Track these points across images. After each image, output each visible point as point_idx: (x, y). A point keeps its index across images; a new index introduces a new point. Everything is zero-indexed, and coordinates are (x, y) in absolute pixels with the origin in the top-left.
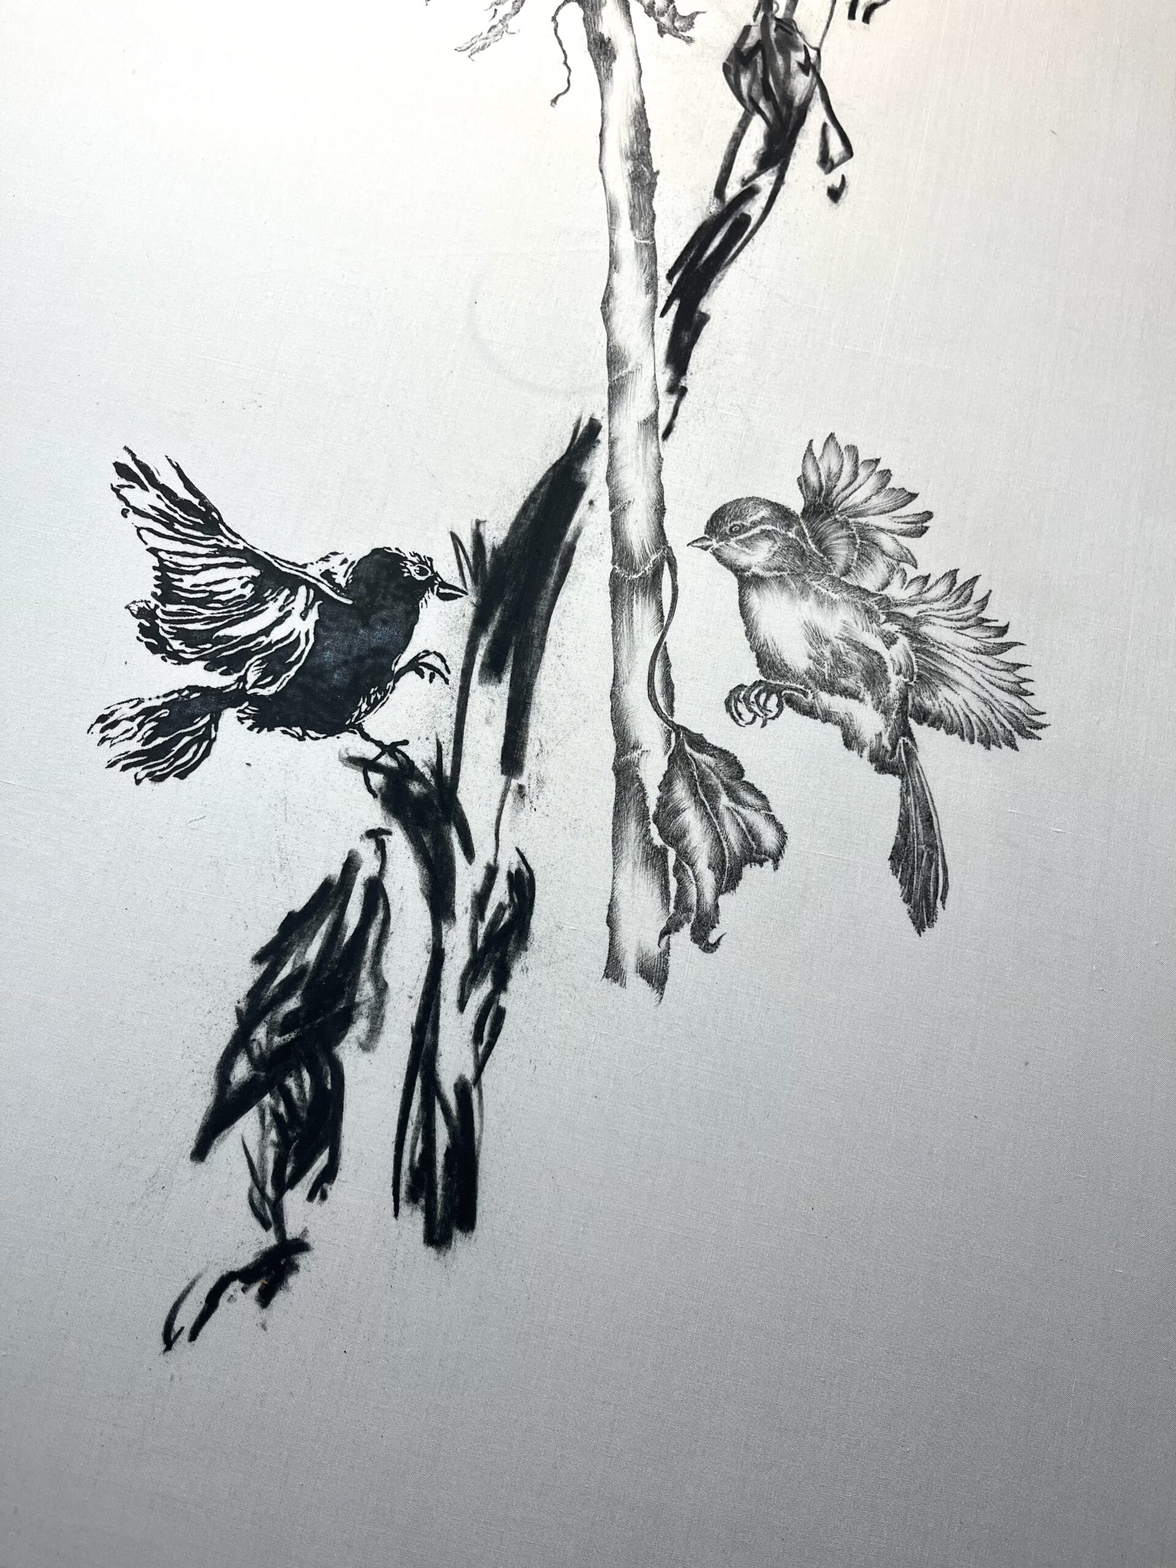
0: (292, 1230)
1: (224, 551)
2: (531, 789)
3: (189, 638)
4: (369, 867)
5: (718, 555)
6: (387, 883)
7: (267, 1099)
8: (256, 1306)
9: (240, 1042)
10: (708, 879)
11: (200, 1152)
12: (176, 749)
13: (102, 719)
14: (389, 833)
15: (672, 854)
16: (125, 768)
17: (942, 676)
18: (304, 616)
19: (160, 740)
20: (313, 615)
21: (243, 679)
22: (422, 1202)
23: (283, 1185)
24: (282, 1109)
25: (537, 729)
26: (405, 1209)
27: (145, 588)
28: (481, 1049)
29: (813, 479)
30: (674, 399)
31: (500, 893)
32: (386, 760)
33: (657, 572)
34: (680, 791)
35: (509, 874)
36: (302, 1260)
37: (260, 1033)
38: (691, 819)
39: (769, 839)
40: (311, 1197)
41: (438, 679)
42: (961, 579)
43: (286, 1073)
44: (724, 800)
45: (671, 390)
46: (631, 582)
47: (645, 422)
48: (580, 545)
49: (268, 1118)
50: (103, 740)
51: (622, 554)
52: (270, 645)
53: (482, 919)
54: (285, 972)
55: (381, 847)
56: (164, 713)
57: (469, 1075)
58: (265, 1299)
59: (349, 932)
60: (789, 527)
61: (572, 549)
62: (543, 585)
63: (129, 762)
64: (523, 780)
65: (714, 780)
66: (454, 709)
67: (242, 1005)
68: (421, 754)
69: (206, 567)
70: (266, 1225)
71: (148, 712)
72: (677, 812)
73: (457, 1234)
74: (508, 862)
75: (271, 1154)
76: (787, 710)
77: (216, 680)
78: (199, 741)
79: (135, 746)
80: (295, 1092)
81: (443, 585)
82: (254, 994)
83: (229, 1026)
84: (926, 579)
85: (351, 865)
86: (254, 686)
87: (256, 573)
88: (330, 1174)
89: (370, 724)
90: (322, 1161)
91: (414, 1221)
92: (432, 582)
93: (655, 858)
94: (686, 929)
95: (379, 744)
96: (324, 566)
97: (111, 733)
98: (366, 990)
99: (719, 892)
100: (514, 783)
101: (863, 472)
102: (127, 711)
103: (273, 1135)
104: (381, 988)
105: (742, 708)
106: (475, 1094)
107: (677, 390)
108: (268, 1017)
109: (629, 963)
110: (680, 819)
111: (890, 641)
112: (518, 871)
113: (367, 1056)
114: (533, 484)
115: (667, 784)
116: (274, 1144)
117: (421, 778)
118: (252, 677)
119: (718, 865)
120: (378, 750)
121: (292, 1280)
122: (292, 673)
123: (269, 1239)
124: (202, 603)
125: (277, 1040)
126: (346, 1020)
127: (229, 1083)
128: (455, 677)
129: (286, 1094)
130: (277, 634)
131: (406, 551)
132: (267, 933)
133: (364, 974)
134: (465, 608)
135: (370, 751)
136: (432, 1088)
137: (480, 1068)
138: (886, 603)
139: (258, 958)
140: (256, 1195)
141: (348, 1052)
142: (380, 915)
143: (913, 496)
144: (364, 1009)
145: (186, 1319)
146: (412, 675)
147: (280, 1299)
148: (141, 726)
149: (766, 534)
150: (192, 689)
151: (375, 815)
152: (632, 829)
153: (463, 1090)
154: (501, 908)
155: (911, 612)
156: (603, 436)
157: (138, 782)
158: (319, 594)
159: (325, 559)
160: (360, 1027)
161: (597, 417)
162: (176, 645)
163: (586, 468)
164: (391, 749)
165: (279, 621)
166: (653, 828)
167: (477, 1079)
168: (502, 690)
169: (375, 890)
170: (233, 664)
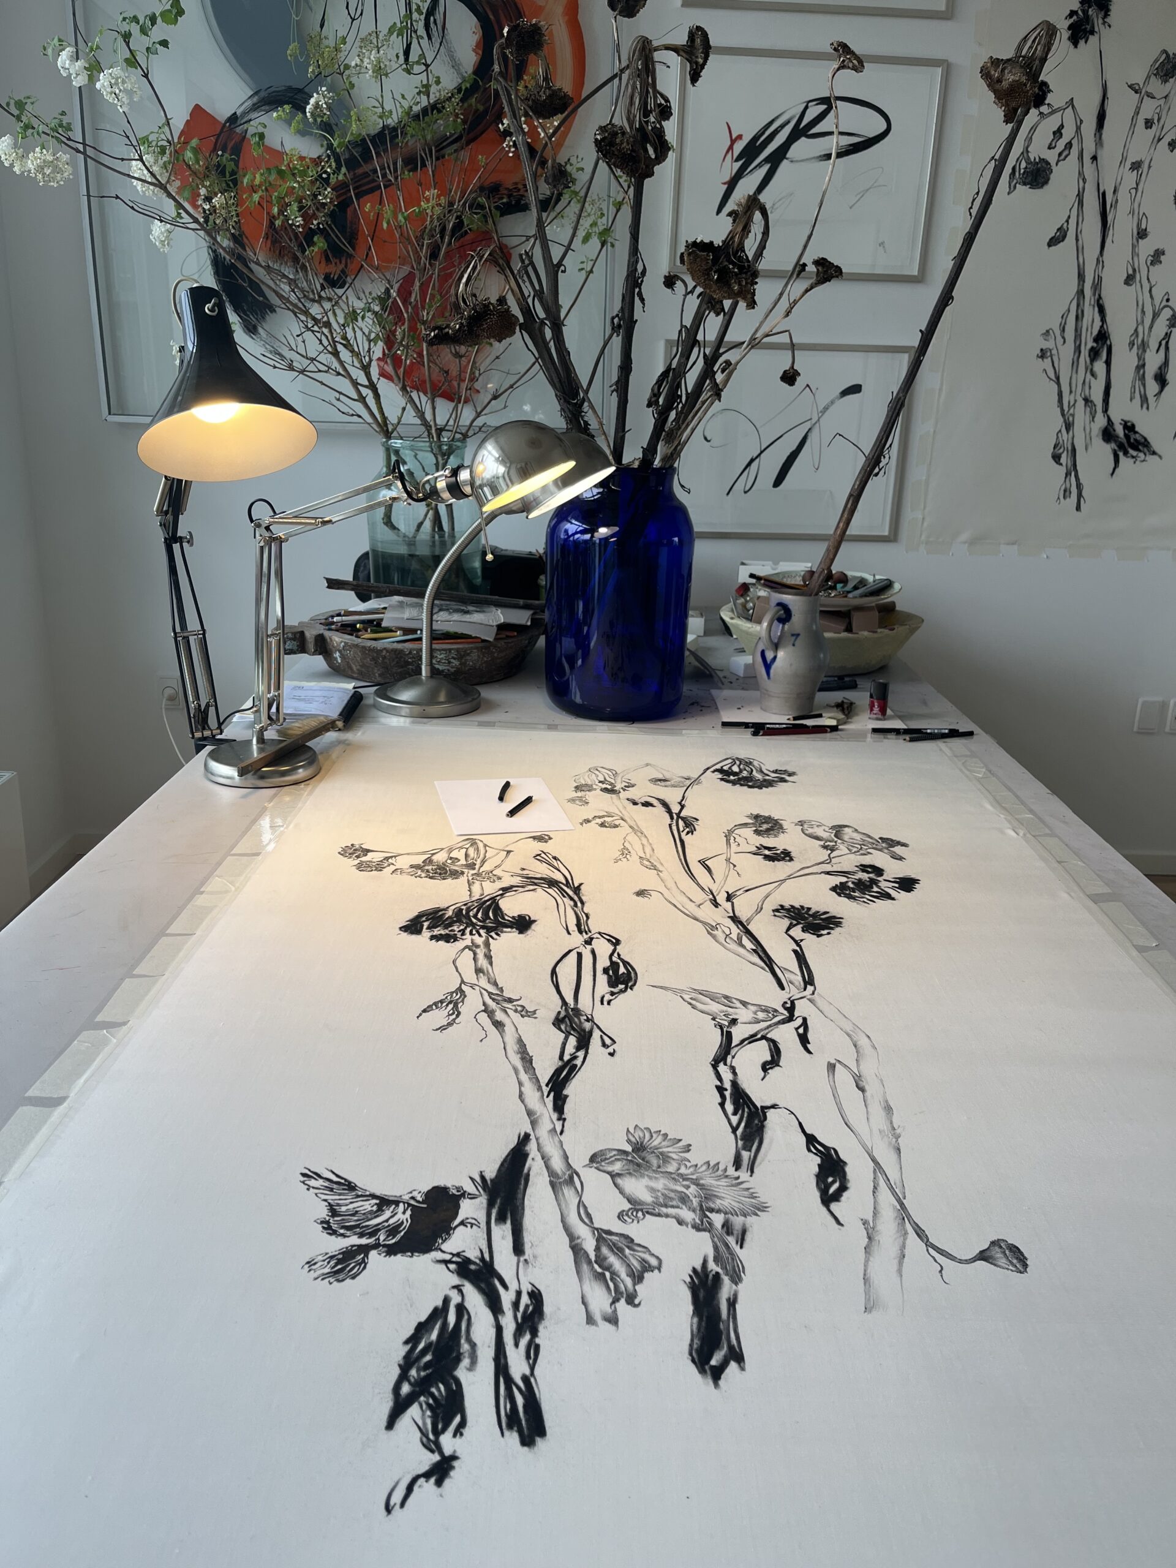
0: (448, 1452)
1: (358, 1196)
2: (531, 1260)
3: (348, 1228)
4: (456, 1299)
5: (597, 1168)
6: (466, 1304)
7: (422, 1399)
8: (435, 1488)
9: (403, 1377)
10: (629, 1282)
11: (390, 1425)
12: (348, 1269)
13: (308, 1263)
14: (463, 1286)
15: (608, 1274)
16: (323, 1279)
17: (715, 1196)
18: (404, 1213)
19: (339, 1267)
20: (409, 1212)
21: (378, 1239)
22: (516, 1428)
23: (437, 1433)
24: (431, 1401)
25: (528, 1238)
26: (506, 1433)
27: (323, 1212)
28: (531, 1362)
29: (633, 1139)
30: (561, 1122)
31: (525, 1300)
32: (455, 1259)
33: (571, 1178)
34: (605, 1251)
35: (528, 1293)
36: (455, 1464)
37: (413, 1372)
38: (613, 1260)
39: (654, 1262)
40: (455, 1436)
41: (474, 1227)
42: (712, 1164)
43: (431, 1386)
44: (627, 1251)
45: (559, 1119)
46: (560, 1183)
47: (550, 1131)
48: (531, 1173)
49: (424, 1406)
50: (310, 1271)
51: (551, 1173)
52: (389, 1226)
53: (518, 1310)
54: (421, 1346)
55: (461, 1292)
56: (340, 1256)
57: (528, 1372)
58: (439, 1483)
59: (451, 1326)
60: (627, 1156)
61: (528, 1175)
62: (518, 1188)
63: (324, 1277)
64: (526, 1257)
65: (620, 1245)
66: (485, 1236)
67: (401, 1362)
68: (473, 1254)
69: (351, 1203)
70: (432, 1451)
71: (332, 1257)
72: (605, 1258)
73: (538, 1440)
74: (526, 1288)
75: (429, 1422)
76: (647, 1215)
77: (364, 1241)
78: (360, 1264)
79: (327, 1270)
80: (436, 1393)
81: (469, 1194)
82: (407, 1357)
83: (396, 1372)
84: (696, 1166)
85: (446, 1301)
86: (384, 1240)
87: (378, 1201)
88: (463, 1424)
89: (444, 1247)
90: (458, 1419)
91: (513, 1438)
92: (464, 1194)
93: (600, 1277)
94: (623, 1301)
95: (451, 1254)
96: (410, 1195)
97: (313, 1267)
98: (465, 1347)
99: (634, 1285)
100: (522, 1259)
101: (655, 1136)
102: (320, 1258)
103: (428, 1413)
104: (473, 1346)
105: (626, 1218)
106: (532, 1380)
107: (562, 1119)
108: (416, 1365)
109: (598, 1317)
110: (608, 1261)
111: (688, 1187)
112: (532, 1291)
113: (471, 1373)
114: (504, 1156)
115: (597, 1249)
116: (429, 1416)
117: (474, 1263)
118: (382, 1238)
119: (631, 1274)
120: (451, 1256)
121: (452, 1473)
122: (402, 1233)
123: (436, 1458)
124: (353, 1215)
125: (423, 1374)
126: (458, 1360)
127: (400, 1395)
128: (483, 1225)
129: (432, 1395)
130: (391, 1221)
131: (449, 1185)
132: (409, 1331)
133: (463, 1341)
134: (483, 1200)
135: (448, 1257)
136: (509, 1381)
137: (532, 1368)
138: (681, 1175)
139: (406, 1342)
140: (424, 1440)
141: (461, 1373)
142: (466, 1317)
143: (680, 1140)
144: (466, 1355)
145: (397, 1498)
146: (462, 1227)
147: (447, 1482)
148: (328, 1263)
149: (618, 1160)
150: (353, 1246)
151: (455, 1280)
152: (585, 1267)
153: (526, 1379)
154: (527, 1306)
155: (694, 1177)
156: (532, 1137)
157: (331, 1283)
158: (409, 1205)
159: (411, 1192)
160: (466, 1362)
161: (528, 1131)
162: (342, 1231)
163: (527, 1148)
164: (458, 1255)
165: (392, 1217)
166: (596, 1267)
167: (532, 1374)
168: (508, 1227)
169: (461, 1309)
170: (371, 1235)
